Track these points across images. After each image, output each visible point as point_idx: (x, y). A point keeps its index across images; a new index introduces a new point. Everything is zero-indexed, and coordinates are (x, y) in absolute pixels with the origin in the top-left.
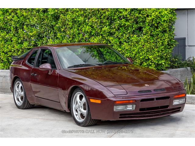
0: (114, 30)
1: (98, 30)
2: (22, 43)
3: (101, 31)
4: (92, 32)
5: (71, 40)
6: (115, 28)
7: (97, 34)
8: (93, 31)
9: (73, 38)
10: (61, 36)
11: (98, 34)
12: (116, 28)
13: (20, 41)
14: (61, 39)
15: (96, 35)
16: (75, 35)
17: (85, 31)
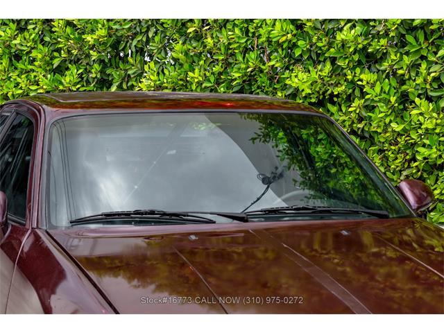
0: (383, 42)
1: (319, 39)
2: (61, 70)
3: (330, 45)
4: (295, 45)
5: (220, 74)
6: (386, 34)
7: (314, 57)
8: (300, 43)
9: (227, 64)
10: (186, 54)
11: (318, 55)
12: (392, 34)
13: (56, 62)
14: (186, 66)
15: (310, 58)
16: (233, 55)
17: (269, 41)
